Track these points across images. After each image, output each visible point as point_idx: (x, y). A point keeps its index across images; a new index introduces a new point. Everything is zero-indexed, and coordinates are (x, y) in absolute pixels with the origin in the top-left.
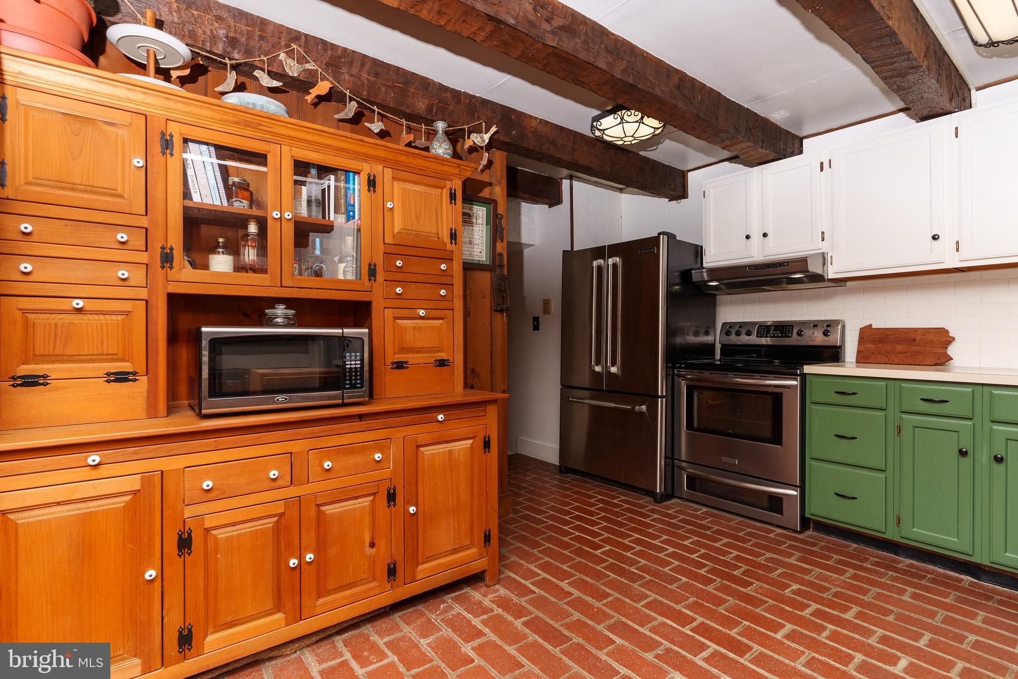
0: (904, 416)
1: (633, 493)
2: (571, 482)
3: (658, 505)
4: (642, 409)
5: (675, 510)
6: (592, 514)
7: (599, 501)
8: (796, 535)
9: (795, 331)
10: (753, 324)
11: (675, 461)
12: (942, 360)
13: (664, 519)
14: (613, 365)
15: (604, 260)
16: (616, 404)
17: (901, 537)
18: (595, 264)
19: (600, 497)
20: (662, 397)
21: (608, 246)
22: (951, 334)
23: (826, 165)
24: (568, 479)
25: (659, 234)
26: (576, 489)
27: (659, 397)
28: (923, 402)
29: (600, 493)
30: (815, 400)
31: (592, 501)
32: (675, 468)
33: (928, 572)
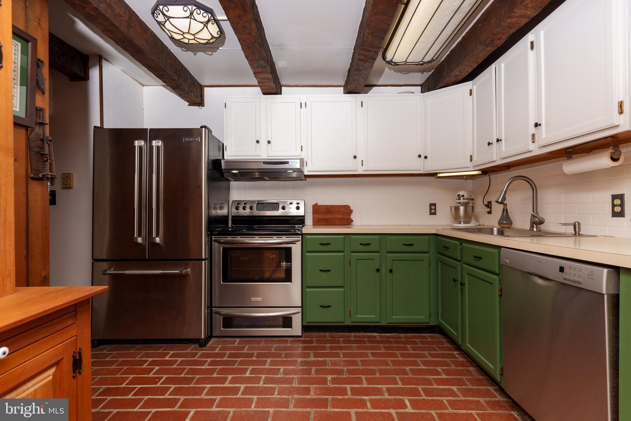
0: (353, 254)
1: (177, 345)
2: (110, 354)
3: (204, 348)
4: (188, 272)
5: (219, 348)
6: (154, 381)
7: (152, 363)
8: (299, 339)
9: (281, 206)
10: (253, 202)
11: (213, 309)
12: (348, 222)
13: (217, 359)
14: (157, 235)
15: (145, 140)
16: (163, 270)
17: (352, 322)
18: (137, 143)
19: (151, 359)
20: (204, 260)
21: (151, 130)
22: (351, 209)
23: (303, 105)
24: (105, 352)
25: (202, 127)
26: (121, 359)
27: (203, 260)
28: (361, 245)
29: (148, 355)
30: (308, 250)
31: (145, 366)
32: (213, 314)
33: (364, 337)
